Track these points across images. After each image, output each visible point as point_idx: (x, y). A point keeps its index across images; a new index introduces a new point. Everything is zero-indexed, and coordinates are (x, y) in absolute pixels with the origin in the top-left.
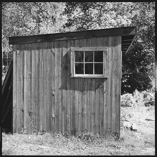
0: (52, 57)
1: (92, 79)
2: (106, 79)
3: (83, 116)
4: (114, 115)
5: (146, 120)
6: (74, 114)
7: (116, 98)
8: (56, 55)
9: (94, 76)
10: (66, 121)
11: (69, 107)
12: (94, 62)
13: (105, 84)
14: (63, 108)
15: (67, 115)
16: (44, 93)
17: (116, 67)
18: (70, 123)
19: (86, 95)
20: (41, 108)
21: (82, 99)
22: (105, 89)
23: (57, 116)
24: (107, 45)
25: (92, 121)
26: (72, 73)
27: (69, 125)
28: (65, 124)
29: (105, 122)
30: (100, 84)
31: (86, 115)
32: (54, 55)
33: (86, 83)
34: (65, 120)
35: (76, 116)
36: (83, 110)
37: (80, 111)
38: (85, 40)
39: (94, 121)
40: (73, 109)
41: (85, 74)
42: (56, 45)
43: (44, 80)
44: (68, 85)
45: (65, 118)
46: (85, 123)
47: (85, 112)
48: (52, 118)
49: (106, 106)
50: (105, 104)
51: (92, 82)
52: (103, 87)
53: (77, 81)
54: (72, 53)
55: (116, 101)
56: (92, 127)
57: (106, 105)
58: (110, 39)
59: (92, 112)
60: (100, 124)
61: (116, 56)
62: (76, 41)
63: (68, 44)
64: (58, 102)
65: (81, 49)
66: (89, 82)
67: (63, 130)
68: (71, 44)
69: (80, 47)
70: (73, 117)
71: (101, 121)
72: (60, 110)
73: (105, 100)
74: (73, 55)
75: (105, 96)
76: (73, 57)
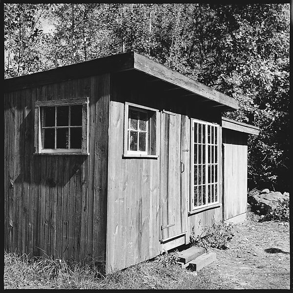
0: (11, 119)
1: (65, 157)
2: (86, 156)
3: (51, 226)
4: (97, 228)
5: (268, 251)
6: (38, 223)
7: (100, 195)
8: (16, 115)
9: (69, 151)
10: (28, 235)
11: (32, 208)
12: (69, 126)
13: (84, 167)
15: (30, 224)
17: (101, 134)
18: (33, 238)
21: (51, 196)
22: (84, 176)
23: (16, 225)
24: (88, 94)
25: (64, 236)
26: (36, 147)
27: (31, 242)
28: (26, 240)
29: (82, 240)
30: (76, 168)
31: (55, 226)
32: (14, 115)
33: (57, 164)
35: (41, 226)
36: (51, 216)
37: (47, 217)
38: (56, 85)
39: (67, 238)
40: (38, 213)
41: (57, 148)
42: (16, 98)
44: (32, 168)
45: (26, 229)
46: (53, 241)
47: (55, 220)
48: (9, 228)
49: (85, 210)
50: (84, 205)
51: (66, 164)
52: (81, 173)
53: (44, 161)
54: (36, 111)
55: (101, 199)
56: (64, 249)
57: (85, 207)
58: (93, 81)
59: (64, 221)
60: (76, 246)
61: (102, 113)
62: (44, 89)
63: (33, 95)
64: (17, 199)
65: (49, 104)
68: (37, 95)
69: (49, 99)
70: (37, 227)
71: (76, 238)
72: (20, 213)
73: (84, 199)
74: (38, 115)
75: (84, 190)
76: (38, 119)
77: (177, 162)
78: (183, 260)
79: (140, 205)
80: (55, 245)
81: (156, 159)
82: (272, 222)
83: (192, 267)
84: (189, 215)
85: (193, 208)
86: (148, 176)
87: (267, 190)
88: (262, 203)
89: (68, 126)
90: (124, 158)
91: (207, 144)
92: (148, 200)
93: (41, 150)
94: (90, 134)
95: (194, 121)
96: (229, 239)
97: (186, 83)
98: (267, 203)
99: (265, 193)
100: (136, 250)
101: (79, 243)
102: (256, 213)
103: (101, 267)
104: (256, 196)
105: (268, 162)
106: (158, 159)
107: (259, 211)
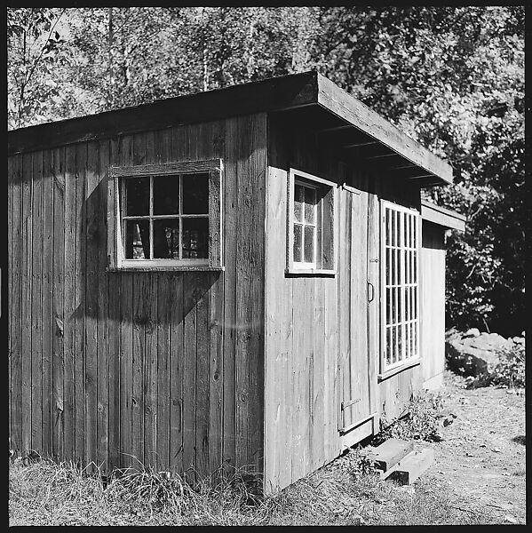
0: (56, 201)
1: (173, 275)
2: (218, 273)
3: (145, 408)
4: (243, 412)
6: (117, 402)
7: (249, 348)
8: (67, 194)
9: (179, 263)
10: (96, 425)
11: (105, 378)
12: (181, 216)
13: (213, 294)
14: (89, 379)
15: (100, 405)
16: (34, 325)
17: (248, 230)
18: (107, 431)
19: (155, 332)
20: (25, 376)
21: (144, 351)
22: (213, 311)
23: (71, 407)
24: (220, 151)
25: (175, 428)
26: (112, 255)
27: (104, 440)
28: (93, 436)
29: (212, 434)
30: (197, 295)
31: (154, 408)
32: (62, 193)
33: (155, 288)
34: (93, 422)
35: (125, 409)
36: (145, 389)
37: (137, 392)
38: (151, 136)
39: (180, 431)
40: (116, 384)
41: (155, 257)
42: (67, 160)
43: (35, 279)
44: (102, 296)
45: (92, 415)
46: (150, 436)
47: (153, 397)
48: (55, 414)
49: (216, 377)
50: (214, 368)
51: (174, 288)
52: (207, 306)
53: (127, 283)
54: (110, 185)
55: (249, 356)
56: (174, 450)
57: (218, 372)
58: (231, 126)
59: (174, 398)
60: (199, 446)
61: (250, 190)
62: (126, 142)
63: (102, 154)
64: (73, 358)
65: (138, 171)
66: (164, 286)
67: (88, 457)
68: (110, 155)
69: (138, 162)
70: (116, 413)
71: (200, 431)
72: (79, 385)
73: (214, 355)
74: (115, 193)
75: (214, 340)
76: (115, 201)
77: (362, 283)
78: (383, 466)
79: (311, 366)
80: (154, 444)
81: (333, 276)
82: (492, 389)
83: (401, 478)
84: (380, 381)
85: (386, 367)
86: (321, 309)
87: (475, 331)
88: (467, 355)
89: (178, 213)
90: (288, 275)
91: (403, 248)
92: (321, 356)
93: (122, 263)
94: (225, 230)
95: (386, 204)
96: (446, 423)
97: (387, 134)
98: (477, 354)
99: (472, 336)
100: (306, 448)
101: (206, 439)
102: (458, 373)
103: (253, 483)
104: (456, 342)
105: (477, 281)
106: (336, 276)
107: (462, 370)
